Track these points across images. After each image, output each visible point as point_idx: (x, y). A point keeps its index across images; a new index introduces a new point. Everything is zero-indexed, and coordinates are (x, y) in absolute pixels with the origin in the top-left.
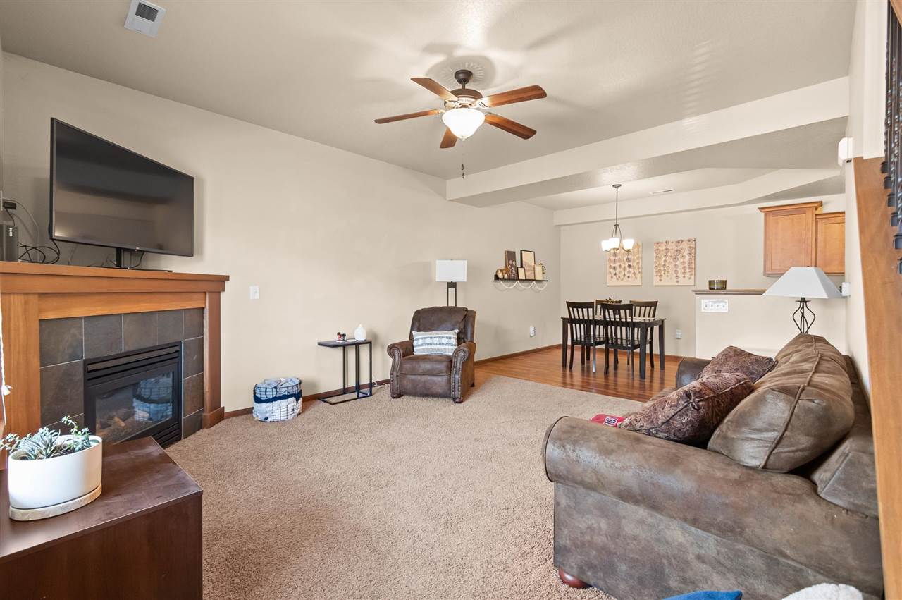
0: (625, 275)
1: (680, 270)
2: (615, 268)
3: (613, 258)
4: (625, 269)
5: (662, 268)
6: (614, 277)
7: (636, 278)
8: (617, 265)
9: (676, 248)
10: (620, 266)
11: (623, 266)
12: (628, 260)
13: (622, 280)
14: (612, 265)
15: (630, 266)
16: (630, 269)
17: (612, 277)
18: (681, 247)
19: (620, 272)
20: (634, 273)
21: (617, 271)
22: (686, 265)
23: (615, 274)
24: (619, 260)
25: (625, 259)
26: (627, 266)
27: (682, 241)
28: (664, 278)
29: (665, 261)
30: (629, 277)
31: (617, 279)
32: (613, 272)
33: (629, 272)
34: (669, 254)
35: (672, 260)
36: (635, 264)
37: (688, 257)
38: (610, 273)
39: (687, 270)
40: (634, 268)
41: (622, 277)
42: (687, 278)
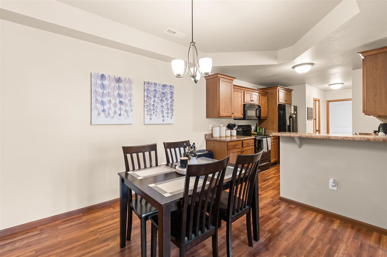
0: (115, 112)
1: (165, 111)
2: (103, 103)
3: (100, 91)
4: (115, 105)
5: (152, 108)
6: (102, 114)
7: (128, 116)
8: (106, 99)
9: (162, 91)
10: (110, 101)
11: (113, 101)
12: (120, 96)
13: (113, 118)
14: (100, 99)
15: (121, 102)
16: (122, 106)
17: (99, 114)
18: (165, 90)
19: (110, 108)
20: (126, 111)
21: (106, 107)
22: (169, 107)
23: (104, 111)
24: (109, 94)
25: (116, 93)
26: (118, 102)
27: (166, 86)
28: (153, 117)
29: (154, 101)
30: (120, 115)
31: (106, 117)
32: (100, 107)
33: (120, 109)
34: (157, 95)
35: (159, 101)
36: (127, 101)
37: (170, 100)
38: (96, 108)
39: (170, 111)
40: (126, 105)
41: (112, 114)
42: (169, 118)
